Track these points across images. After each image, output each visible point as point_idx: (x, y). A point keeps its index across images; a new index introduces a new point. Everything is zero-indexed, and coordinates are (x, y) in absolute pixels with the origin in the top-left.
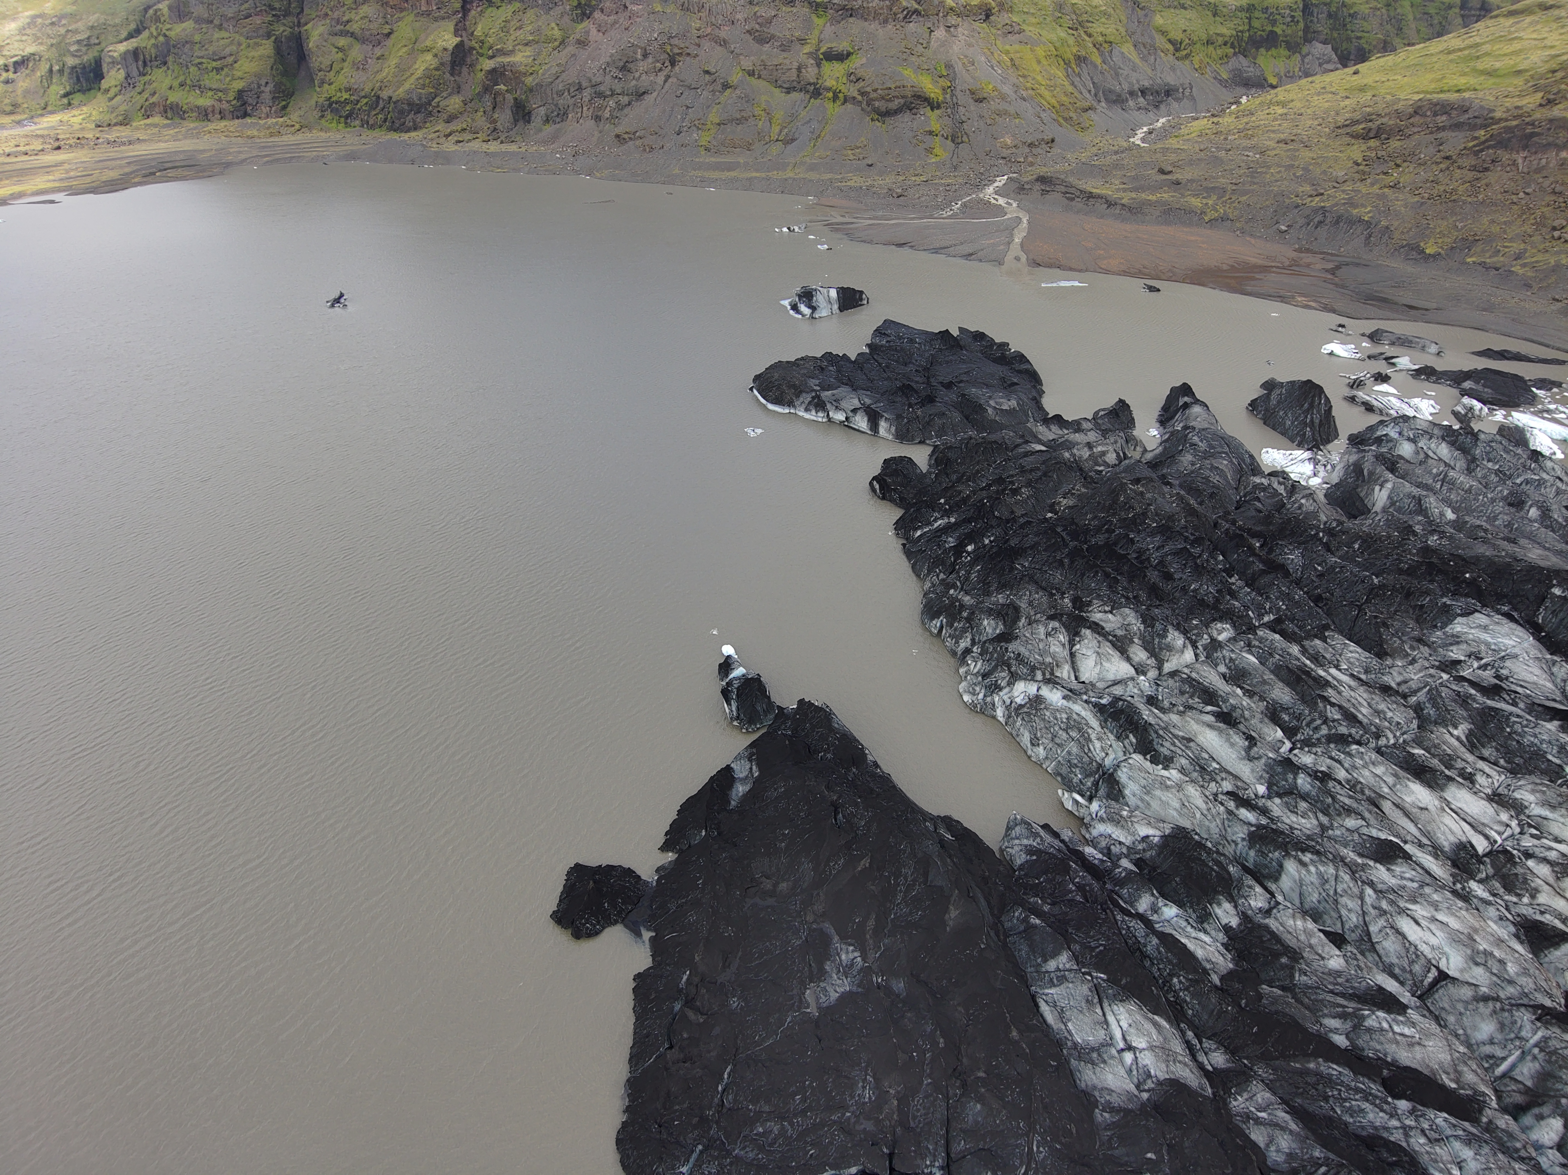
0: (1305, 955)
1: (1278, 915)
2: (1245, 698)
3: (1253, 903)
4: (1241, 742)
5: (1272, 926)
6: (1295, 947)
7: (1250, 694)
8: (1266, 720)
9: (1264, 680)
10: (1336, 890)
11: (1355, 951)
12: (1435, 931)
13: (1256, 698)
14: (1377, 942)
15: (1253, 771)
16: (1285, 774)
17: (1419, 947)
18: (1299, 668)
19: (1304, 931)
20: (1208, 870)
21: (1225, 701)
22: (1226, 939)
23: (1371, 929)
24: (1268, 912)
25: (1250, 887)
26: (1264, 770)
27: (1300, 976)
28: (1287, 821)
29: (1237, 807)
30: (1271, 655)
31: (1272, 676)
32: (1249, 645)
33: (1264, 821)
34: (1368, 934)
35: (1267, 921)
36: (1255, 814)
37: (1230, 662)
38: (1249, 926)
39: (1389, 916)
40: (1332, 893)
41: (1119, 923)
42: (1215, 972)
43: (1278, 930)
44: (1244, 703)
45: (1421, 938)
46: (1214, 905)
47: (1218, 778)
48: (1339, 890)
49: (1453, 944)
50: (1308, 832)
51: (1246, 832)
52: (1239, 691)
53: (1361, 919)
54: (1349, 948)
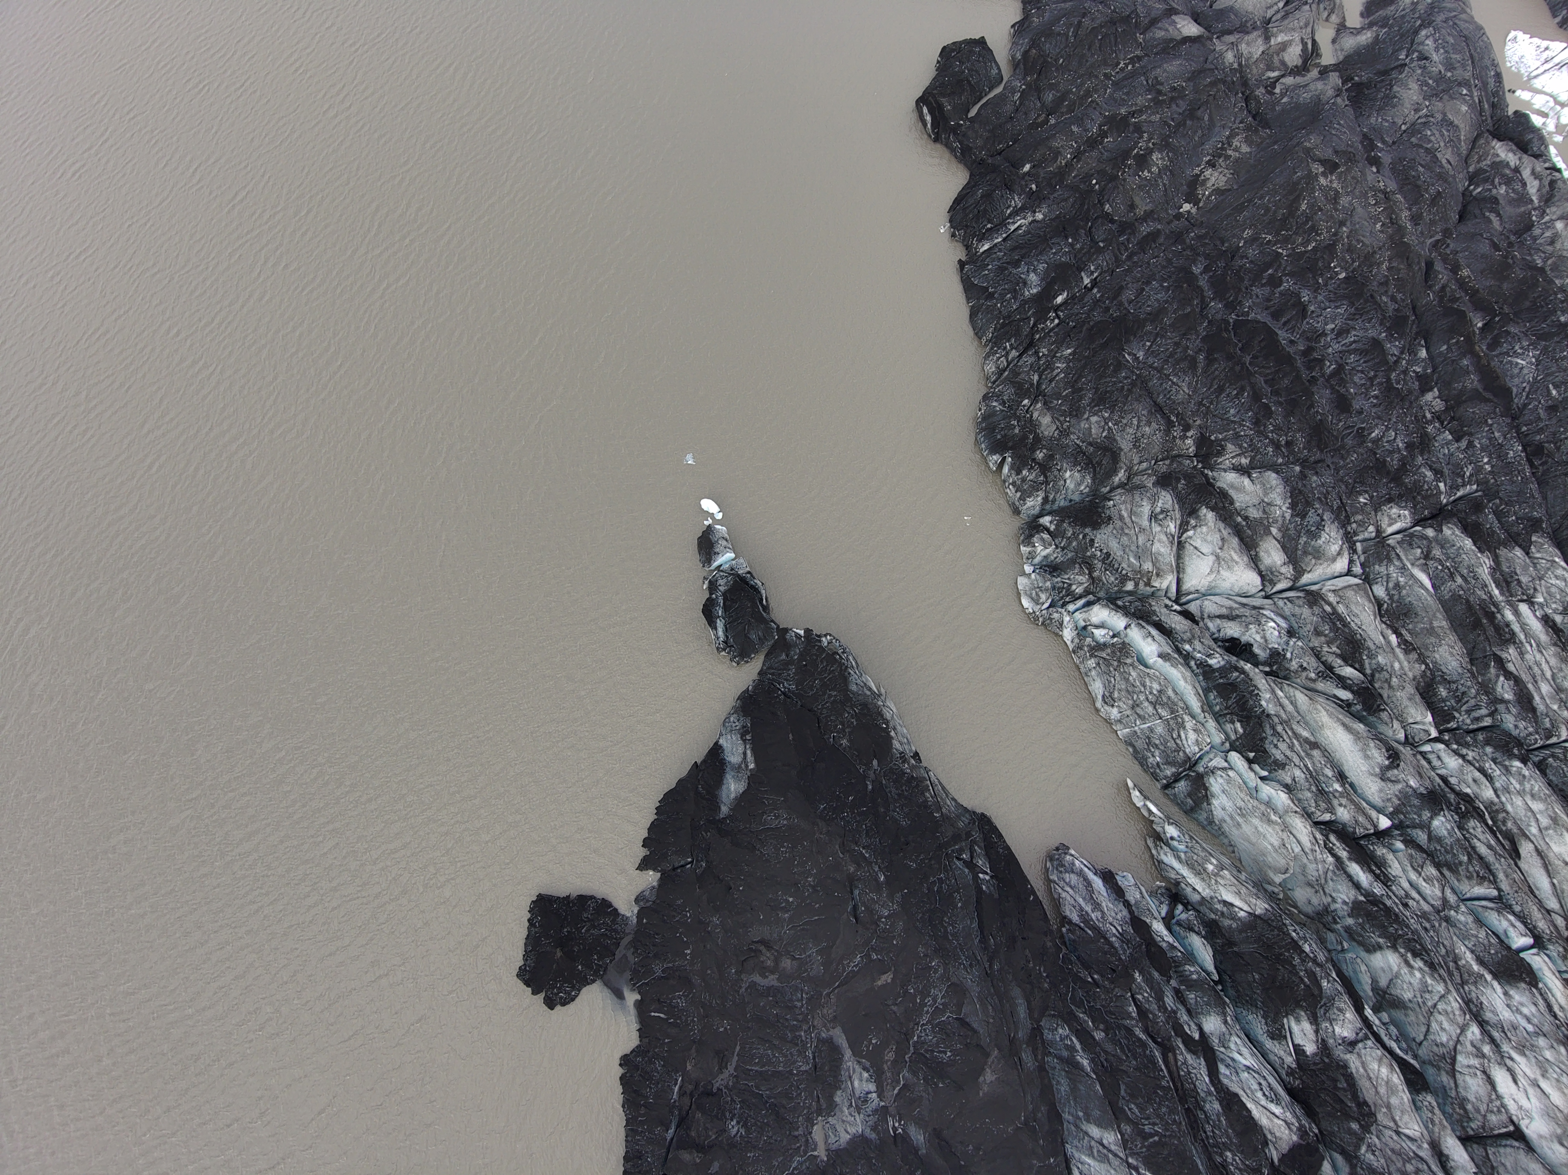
0: (1380, 1117)
1: (1363, 1051)
2: (1398, 650)
3: (1338, 1030)
4: (1379, 757)
5: (1352, 1065)
6: (1371, 1103)
7: (1407, 647)
8: (1418, 698)
9: (1432, 628)
10: (1435, 1005)
11: (1434, 1104)
12: (1530, 1096)
13: (1414, 656)
14: (1460, 1072)
15: (1381, 791)
16: (1421, 808)
17: (1506, 1100)
18: (1483, 606)
19: (1387, 1083)
20: (1297, 981)
21: (1371, 657)
22: (1294, 1066)
23: (1460, 1058)
24: (1351, 1045)
25: (1340, 1010)
26: (1396, 796)
27: (1367, 1151)
28: (1406, 885)
29: (1350, 859)
30: (1452, 576)
31: (1445, 622)
32: (1427, 556)
33: (1378, 890)
34: (1454, 1060)
35: (1348, 1056)
36: (1370, 877)
37: (1394, 588)
38: (1327, 1060)
39: (1486, 1061)
40: (1430, 1004)
41: (1179, 1063)
42: (1276, 1149)
43: (1358, 1071)
44: (1397, 665)
45: (1512, 1095)
46: (1291, 1018)
47: (1335, 802)
48: (1440, 1007)
49: (1546, 1117)
50: (1426, 907)
51: (1352, 898)
52: (1393, 638)
53: (1451, 1043)
54: (1429, 1098)
